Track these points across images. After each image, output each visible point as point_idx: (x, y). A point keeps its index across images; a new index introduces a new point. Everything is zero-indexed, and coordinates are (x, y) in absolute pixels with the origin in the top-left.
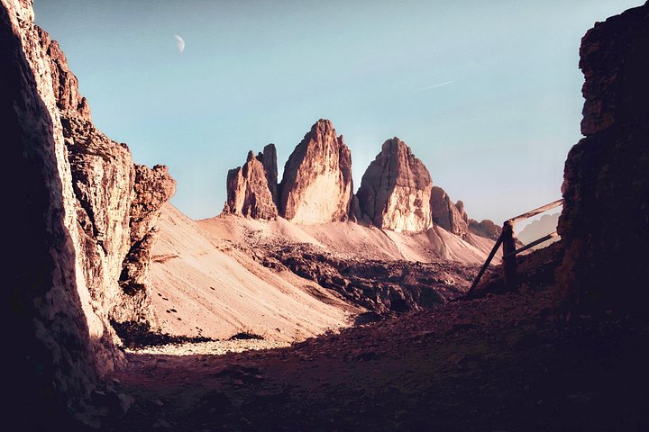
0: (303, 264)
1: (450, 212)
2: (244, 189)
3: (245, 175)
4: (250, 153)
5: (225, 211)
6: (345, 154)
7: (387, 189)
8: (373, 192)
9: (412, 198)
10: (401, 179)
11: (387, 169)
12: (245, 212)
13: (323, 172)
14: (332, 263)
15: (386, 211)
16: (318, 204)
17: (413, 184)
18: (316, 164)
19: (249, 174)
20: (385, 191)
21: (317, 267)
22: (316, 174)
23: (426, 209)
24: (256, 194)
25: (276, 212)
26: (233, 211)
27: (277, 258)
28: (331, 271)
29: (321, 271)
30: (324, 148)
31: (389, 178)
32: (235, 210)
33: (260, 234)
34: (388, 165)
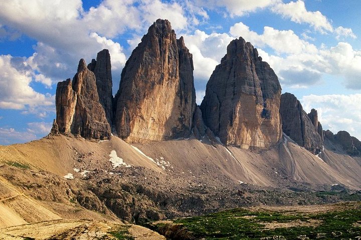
0: (119, 197)
1: (302, 124)
2: (73, 105)
3: (75, 88)
4: (82, 61)
5: (54, 131)
6: (186, 59)
7: (233, 99)
8: (218, 101)
9: (260, 108)
10: (247, 87)
11: (232, 74)
12: (74, 131)
13: (160, 82)
14: (150, 195)
15: (231, 125)
16: (156, 120)
17: (260, 93)
18: (153, 72)
19: (80, 86)
20: (230, 101)
21: (133, 200)
22: (153, 84)
23: (276, 120)
24: (88, 110)
25: (109, 131)
26: (62, 130)
27: (94, 191)
28: (146, 204)
29: (137, 204)
30: (163, 52)
31: (234, 85)
32: (64, 129)
33: (90, 157)
34: (233, 70)
